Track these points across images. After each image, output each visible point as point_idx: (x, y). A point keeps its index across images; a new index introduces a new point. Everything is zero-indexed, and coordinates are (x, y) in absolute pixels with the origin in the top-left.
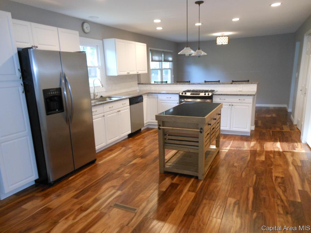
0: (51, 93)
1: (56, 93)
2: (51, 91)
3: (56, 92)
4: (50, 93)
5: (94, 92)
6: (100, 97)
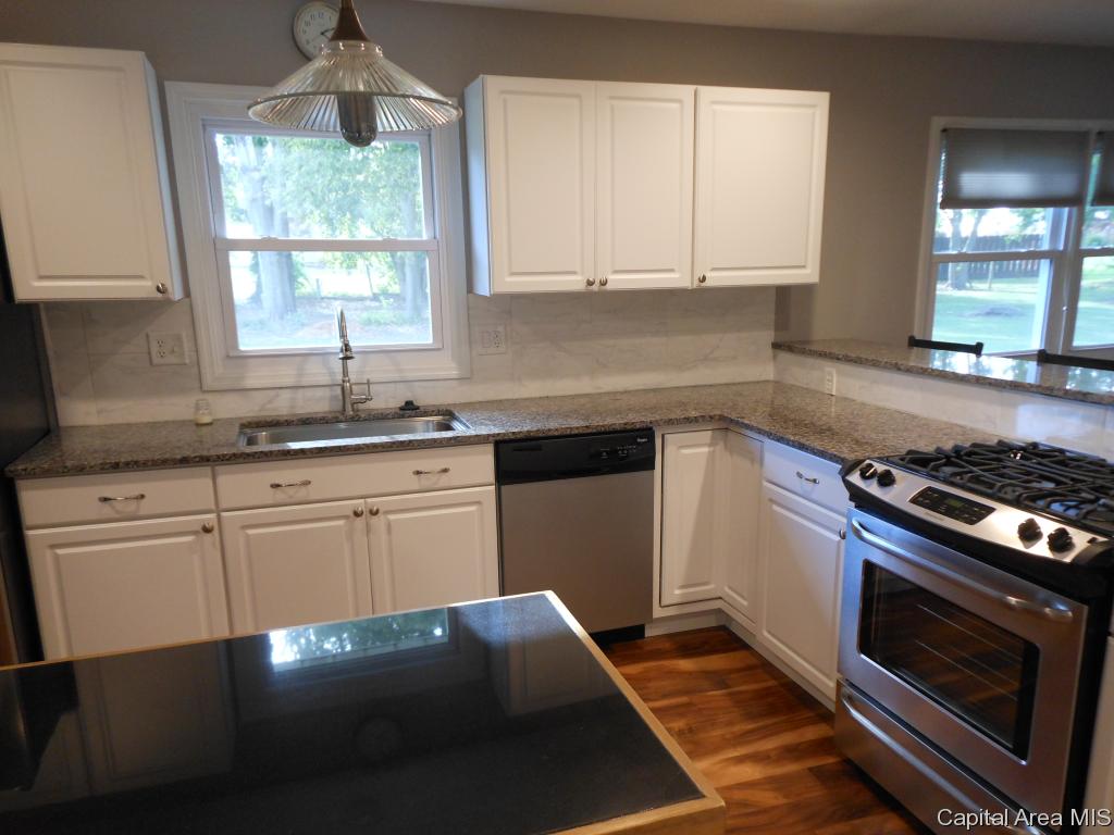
5: (344, 381)
6: (401, 409)
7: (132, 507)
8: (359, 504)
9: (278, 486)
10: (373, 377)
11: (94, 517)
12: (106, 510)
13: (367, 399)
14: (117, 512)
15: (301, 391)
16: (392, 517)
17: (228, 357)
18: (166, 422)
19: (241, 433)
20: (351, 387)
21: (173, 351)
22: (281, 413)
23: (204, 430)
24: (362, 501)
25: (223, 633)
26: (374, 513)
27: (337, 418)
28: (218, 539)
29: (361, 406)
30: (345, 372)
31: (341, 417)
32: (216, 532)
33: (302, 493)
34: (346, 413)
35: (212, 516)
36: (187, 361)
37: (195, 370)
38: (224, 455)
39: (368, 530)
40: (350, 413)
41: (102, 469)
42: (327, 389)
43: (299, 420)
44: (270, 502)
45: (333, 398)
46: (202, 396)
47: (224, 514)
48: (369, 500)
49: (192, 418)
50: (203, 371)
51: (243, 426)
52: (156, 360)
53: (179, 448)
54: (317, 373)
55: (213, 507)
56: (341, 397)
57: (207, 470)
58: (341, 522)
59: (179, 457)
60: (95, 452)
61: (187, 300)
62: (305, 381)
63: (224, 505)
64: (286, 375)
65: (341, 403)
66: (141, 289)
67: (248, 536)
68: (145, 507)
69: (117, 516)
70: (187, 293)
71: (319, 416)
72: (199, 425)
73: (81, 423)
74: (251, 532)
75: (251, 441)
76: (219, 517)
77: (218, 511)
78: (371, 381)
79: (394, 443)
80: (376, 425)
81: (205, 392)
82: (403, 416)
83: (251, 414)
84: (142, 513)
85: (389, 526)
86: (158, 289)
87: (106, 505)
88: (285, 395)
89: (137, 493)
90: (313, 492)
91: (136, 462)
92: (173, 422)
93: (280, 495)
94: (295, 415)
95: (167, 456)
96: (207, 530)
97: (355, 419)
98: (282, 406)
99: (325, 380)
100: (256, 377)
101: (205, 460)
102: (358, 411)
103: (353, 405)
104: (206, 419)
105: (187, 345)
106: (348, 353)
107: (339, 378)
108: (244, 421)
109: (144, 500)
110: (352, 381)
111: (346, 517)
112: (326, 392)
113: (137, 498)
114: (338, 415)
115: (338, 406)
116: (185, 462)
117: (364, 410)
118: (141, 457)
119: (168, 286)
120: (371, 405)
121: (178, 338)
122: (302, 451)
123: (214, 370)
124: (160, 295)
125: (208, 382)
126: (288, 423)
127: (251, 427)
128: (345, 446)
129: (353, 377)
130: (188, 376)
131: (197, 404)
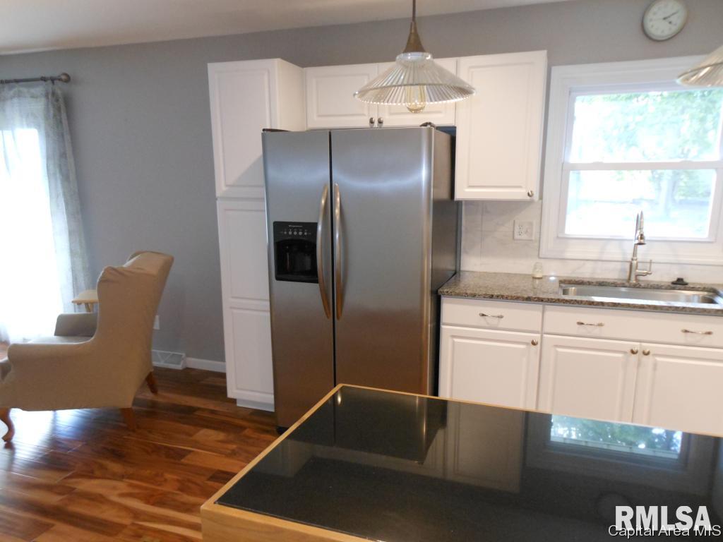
0: (288, 231)
1: (300, 233)
2: (291, 228)
3: (303, 232)
4: (285, 233)
5: (632, 259)
6: (673, 283)
7: (495, 322)
8: (636, 346)
9: (582, 324)
10: (655, 259)
11: (475, 324)
12: (482, 321)
13: (647, 274)
14: (488, 323)
15: (600, 263)
16: (658, 359)
17: (558, 237)
18: (516, 274)
19: (560, 286)
20: (637, 263)
21: (527, 232)
22: (585, 277)
23: (537, 281)
24: (639, 343)
25: (531, 408)
26: (647, 354)
27: (623, 284)
28: (539, 349)
29: (641, 278)
30: (635, 254)
31: (627, 284)
32: (539, 346)
33: (597, 331)
34: (631, 282)
35: (539, 335)
36: (533, 238)
37: (537, 244)
38: (552, 299)
39: (639, 364)
40: (634, 282)
41: (484, 297)
42: (619, 263)
43: (597, 282)
44: (575, 333)
45: (622, 270)
46: (538, 260)
47: (545, 336)
48: (644, 344)
49: (531, 273)
50: (541, 245)
51: (561, 282)
52: (517, 236)
53: (525, 290)
54: (614, 252)
55: (540, 329)
56: (628, 270)
57: (539, 306)
58: (620, 355)
59: (526, 296)
60: (480, 287)
61: (540, 201)
62: (605, 257)
63: (546, 330)
64: (592, 252)
65: (628, 274)
66: (519, 194)
67: (557, 352)
68: (502, 323)
69: (487, 325)
70: (541, 198)
71: (612, 281)
72: (535, 278)
73: (471, 269)
74: (560, 350)
75: (565, 292)
76: (542, 336)
77: (542, 333)
78: (653, 261)
79: (670, 307)
80: (652, 292)
81: (541, 258)
82: (674, 289)
83: (566, 275)
84: (500, 326)
85: (655, 366)
86: (529, 194)
87: (482, 318)
88: (589, 265)
89: (499, 314)
90: (604, 331)
91: (502, 296)
92: (520, 275)
93: (582, 330)
94: (594, 279)
95: (519, 295)
96: (534, 344)
97: (637, 286)
98: (586, 272)
99: (620, 257)
100: (573, 252)
101: (541, 300)
102: (639, 280)
103: (637, 276)
104: (538, 275)
105: (535, 229)
106: (642, 241)
107: (629, 257)
108: (561, 279)
109: (502, 319)
110: (638, 260)
111: (625, 353)
112: (619, 266)
113: (498, 317)
114: (624, 282)
115: (626, 276)
116: (528, 299)
117: (643, 281)
118: (506, 293)
119: (535, 193)
120: (649, 278)
121: (531, 224)
122: (602, 304)
123: (548, 246)
124: (528, 198)
125: (543, 252)
126: (589, 283)
127: (566, 283)
128: (633, 304)
129: (639, 257)
130: (532, 246)
131: (535, 265)
